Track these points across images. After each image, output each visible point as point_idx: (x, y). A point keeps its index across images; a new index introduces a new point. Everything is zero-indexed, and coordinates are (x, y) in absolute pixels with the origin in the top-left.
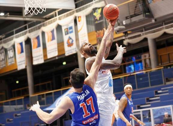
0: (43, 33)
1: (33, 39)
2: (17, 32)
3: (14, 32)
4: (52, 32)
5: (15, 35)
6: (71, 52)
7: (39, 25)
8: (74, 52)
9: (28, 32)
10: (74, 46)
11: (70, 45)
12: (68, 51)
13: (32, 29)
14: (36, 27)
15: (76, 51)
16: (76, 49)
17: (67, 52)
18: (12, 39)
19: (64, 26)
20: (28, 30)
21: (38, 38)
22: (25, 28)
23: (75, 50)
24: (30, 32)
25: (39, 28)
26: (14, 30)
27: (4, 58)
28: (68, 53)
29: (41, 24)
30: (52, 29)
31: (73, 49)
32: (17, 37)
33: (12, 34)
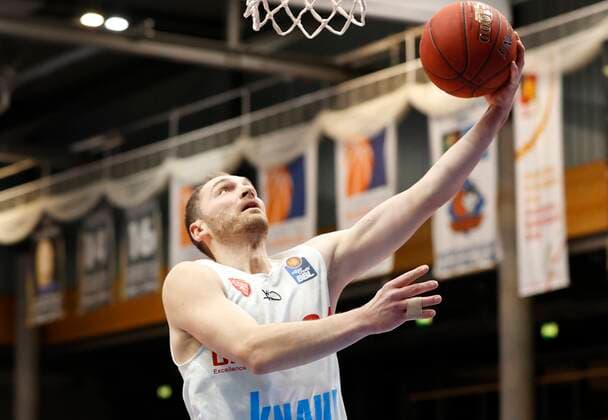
0: (327, 147)
1: (270, 173)
2: (188, 125)
3: (174, 126)
4: (377, 142)
5: (174, 142)
6: (467, 262)
7: (306, 100)
8: (484, 264)
9: (246, 130)
10: (487, 231)
11: (465, 223)
12: (454, 253)
13: (268, 119)
14: (293, 111)
15: (493, 257)
16: (492, 245)
17: (443, 256)
18: (157, 161)
19: (440, 118)
20: (246, 120)
21: (295, 168)
22: (233, 110)
23: (487, 253)
24: (256, 131)
25: (308, 115)
26: (175, 116)
27: (109, 256)
28: (449, 267)
29: (322, 95)
30: (374, 128)
31: (480, 248)
32: (185, 153)
33: (160, 133)
